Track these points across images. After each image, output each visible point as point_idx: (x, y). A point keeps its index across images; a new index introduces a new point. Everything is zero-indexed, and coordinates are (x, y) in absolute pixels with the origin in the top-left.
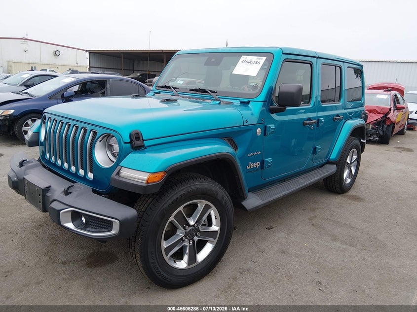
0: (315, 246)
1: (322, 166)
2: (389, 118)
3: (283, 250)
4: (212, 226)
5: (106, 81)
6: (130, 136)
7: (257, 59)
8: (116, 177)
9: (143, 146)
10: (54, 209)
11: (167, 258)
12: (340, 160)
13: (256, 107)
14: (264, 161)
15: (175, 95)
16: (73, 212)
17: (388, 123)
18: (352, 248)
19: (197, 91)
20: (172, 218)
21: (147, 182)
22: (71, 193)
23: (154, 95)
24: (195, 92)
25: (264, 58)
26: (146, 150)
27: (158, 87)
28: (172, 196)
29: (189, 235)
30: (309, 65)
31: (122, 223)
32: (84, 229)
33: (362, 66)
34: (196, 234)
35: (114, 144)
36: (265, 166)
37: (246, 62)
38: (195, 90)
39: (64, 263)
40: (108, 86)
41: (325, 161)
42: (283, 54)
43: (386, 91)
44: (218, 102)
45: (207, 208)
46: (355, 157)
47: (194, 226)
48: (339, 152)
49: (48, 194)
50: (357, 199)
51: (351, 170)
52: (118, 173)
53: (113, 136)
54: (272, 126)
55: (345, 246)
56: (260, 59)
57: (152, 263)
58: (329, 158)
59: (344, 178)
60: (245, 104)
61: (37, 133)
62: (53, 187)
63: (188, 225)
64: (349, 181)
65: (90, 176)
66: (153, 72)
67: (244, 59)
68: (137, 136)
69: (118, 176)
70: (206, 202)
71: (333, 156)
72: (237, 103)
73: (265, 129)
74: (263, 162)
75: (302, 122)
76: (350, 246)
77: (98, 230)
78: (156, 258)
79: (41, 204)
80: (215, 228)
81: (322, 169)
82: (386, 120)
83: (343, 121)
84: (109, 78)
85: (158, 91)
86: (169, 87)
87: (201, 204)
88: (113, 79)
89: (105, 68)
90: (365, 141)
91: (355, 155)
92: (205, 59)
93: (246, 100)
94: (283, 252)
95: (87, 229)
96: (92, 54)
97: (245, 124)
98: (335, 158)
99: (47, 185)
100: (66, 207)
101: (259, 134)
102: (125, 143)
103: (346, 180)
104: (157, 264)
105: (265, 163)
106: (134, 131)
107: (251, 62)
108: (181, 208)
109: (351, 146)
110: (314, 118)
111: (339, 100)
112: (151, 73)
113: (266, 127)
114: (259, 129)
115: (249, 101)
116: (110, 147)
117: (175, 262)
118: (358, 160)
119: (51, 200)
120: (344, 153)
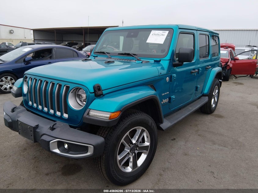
0: (204, 149)
1: (199, 98)
2: (228, 65)
3: (185, 153)
4: (145, 143)
5: (52, 49)
6: (94, 88)
7: (162, 32)
8: (87, 117)
9: (102, 94)
10: (45, 141)
11: (120, 167)
12: (210, 94)
13: (165, 63)
14: (170, 97)
15: (109, 58)
16: (58, 142)
17: (228, 68)
18: (226, 148)
19: (123, 55)
20: (122, 140)
21: (110, 118)
22: (55, 129)
23: (95, 58)
24: (122, 55)
25: (167, 32)
26: (104, 97)
27: (96, 52)
28: (123, 126)
29: (132, 150)
30: (192, 35)
31: (95, 147)
32: (67, 152)
33: (218, 34)
34: (136, 149)
35: (82, 93)
36: (172, 100)
37: (155, 34)
38: (122, 54)
39: (47, 174)
40: (54, 52)
41: (201, 95)
42: (179, 29)
43: (225, 48)
44: (141, 62)
45: (143, 131)
46: (217, 91)
47: (135, 144)
48: (209, 89)
49: (38, 130)
50: (220, 116)
51: (215, 99)
52: (88, 114)
53: (81, 89)
54: (175, 75)
55: (221, 148)
56: (164, 32)
57: (112, 171)
58: (203, 93)
59: (212, 104)
60: (157, 62)
61: (21, 88)
62: (40, 125)
63: (132, 143)
64: (214, 106)
65: (66, 116)
66: (76, 41)
67: (154, 33)
68: (98, 88)
69: (88, 116)
70: (142, 128)
71: (206, 91)
72: (152, 61)
73: (171, 78)
74: (170, 99)
75: (190, 71)
76: (224, 147)
77: (77, 153)
78: (115, 168)
79: (32, 137)
80: (147, 144)
81: (200, 99)
82: (227, 67)
83: (211, 69)
84: (54, 47)
85: (96, 55)
86: (103, 53)
87: (139, 129)
88: (57, 48)
89: (44, 40)
90: (221, 81)
91: (217, 90)
92: (126, 33)
93: (158, 59)
94: (186, 155)
95: (70, 152)
96: (35, 31)
97: (160, 75)
98: (207, 92)
99: (36, 124)
100: (54, 138)
101: (168, 81)
102: (91, 93)
103: (213, 105)
104: (115, 171)
105: (171, 99)
106: (96, 85)
107: (158, 35)
108: (128, 133)
109: (215, 84)
110: (196, 69)
111: (208, 56)
112: (75, 42)
113: (171, 76)
114: (168, 78)
115: (160, 60)
116: (79, 96)
117: (124, 168)
118: (219, 92)
119: (41, 134)
120: (212, 90)
